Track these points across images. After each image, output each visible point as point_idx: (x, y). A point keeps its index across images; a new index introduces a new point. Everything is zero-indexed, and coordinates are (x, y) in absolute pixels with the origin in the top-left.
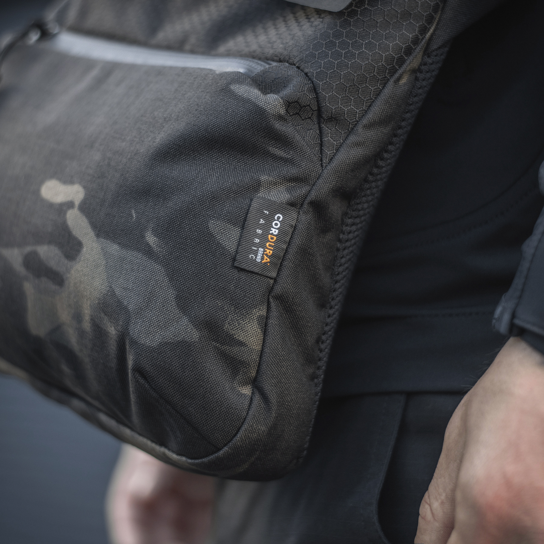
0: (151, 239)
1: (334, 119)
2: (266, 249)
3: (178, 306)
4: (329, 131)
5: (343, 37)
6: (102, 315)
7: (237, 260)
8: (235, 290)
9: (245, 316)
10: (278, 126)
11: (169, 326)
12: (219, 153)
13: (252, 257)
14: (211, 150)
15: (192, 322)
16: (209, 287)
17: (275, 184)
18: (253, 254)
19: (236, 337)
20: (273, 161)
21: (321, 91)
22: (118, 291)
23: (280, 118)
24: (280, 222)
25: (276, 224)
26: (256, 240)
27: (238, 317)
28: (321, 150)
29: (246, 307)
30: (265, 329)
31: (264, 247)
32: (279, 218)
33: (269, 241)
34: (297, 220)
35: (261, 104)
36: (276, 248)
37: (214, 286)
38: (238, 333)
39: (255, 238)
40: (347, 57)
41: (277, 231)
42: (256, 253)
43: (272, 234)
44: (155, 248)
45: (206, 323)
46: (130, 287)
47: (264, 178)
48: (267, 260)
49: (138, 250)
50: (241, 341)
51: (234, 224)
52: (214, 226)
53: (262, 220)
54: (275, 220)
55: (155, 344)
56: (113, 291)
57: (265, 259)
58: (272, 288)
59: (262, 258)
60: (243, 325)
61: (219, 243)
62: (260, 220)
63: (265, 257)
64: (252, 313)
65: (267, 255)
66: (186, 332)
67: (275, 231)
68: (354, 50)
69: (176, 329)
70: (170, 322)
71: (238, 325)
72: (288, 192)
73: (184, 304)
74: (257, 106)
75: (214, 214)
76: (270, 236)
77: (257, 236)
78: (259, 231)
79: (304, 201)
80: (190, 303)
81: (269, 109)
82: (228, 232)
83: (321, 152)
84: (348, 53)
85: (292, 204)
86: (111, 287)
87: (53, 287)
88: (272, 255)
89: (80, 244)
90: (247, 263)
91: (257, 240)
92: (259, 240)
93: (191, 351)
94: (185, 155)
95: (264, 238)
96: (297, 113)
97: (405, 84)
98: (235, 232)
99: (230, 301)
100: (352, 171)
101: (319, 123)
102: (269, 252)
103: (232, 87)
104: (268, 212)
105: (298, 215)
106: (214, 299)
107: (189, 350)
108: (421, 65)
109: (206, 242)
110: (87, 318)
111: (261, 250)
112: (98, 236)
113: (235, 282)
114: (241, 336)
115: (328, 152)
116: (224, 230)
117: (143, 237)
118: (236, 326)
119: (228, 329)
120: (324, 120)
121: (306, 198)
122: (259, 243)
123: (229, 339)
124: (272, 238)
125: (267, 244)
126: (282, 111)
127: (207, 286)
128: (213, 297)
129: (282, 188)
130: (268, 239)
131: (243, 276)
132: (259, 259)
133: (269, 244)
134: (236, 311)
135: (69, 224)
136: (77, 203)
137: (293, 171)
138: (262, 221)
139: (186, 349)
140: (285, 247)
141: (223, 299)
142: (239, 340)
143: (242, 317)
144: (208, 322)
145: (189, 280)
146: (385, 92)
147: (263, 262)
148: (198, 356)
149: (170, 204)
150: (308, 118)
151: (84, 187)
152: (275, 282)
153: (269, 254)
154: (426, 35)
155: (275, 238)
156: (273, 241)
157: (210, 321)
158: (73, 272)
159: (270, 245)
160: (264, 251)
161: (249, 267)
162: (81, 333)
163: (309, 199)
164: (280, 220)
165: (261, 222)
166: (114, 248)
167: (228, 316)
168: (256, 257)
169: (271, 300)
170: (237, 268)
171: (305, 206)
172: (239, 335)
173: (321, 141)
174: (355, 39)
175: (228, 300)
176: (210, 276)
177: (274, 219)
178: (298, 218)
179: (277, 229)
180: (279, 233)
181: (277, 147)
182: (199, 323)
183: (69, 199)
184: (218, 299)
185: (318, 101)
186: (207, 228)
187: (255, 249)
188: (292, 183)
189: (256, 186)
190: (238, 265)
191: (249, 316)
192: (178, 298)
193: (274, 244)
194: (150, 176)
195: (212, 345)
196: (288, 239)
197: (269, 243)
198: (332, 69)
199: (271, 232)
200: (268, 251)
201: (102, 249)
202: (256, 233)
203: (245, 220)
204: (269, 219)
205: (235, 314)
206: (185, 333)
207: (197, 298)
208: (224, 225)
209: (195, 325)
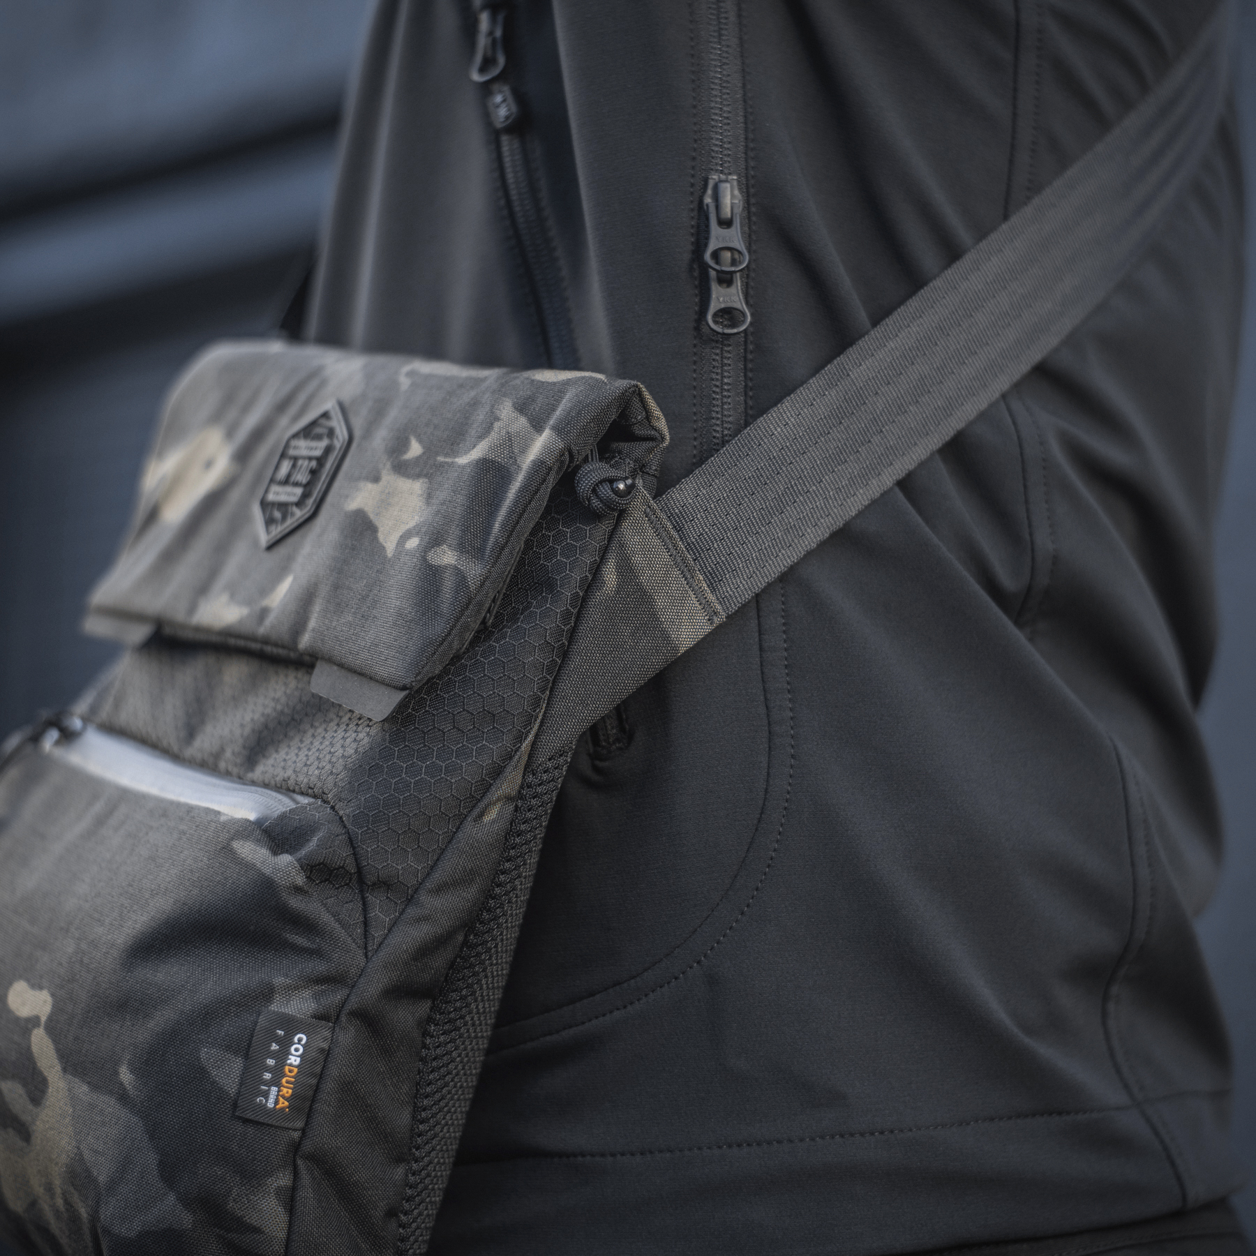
0: (126, 1076)
1: (385, 884)
2: (282, 1088)
3: (162, 1177)
4: (377, 902)
5: (394, 758)
6: (72, 1189)
7: (239, 1107)
8: (240, 1150)
9: (256, 1188)
10: (295, 903)
11: (151, 1207)
12: (220, 944)
13: (260, 1100)
14: (210, 940)
15: (181, 1201)
16: (203, 1147)
17: (297, 988)
18: (262, 1097)
19: (246, 1220)
20: (294, 953)
21: (359, 844)
22: (87, 1155)
23: (298, 890)
24: (302, 1045)
25: (297, 1050)
26: (266, 1075)
27: (247, 1191)
28: (366, 931)
29: (256, 1175)
30: (291, 1206)
31: (279, 1085)
32: (300, 1040)
33: (285, 1075)
34: (332, 1040)
35: (267, 871)
36: (297, 1085)
37: (209, 1146)
38: (249, 1214)
39: (265, 1071)
40: (398, 789)
41: (298, 1059)
42: (266, 1095)
43: (291, 1065)
44: (131, 1091)
45: (201, 1201)
46: (100, 1149)
47: (279, 980)
48: (283, 1104)
49: (111, 1093)
50: (255, 1226)
51: (236, 1053)
52: (207, 1055)
53: (274, 1045)
54: (296, 1044)
55: (132, 1234)
56: (81, 1155)
57: (281, 1102)
58: (300, 1144)
59: (276, 1102)
60: (254, 1202)
61: (214, 1082)
62: (271, 1046)
63: (281, 1099)
64: (267, 1184)
65: (283, 1097)
66: (174, 1215)
67: (294, 1060)
68: (409, 777)
69: (161, 1210)
70: (152, 1202)
71: (248, 1202)
72: (316, 999)
73: (169, 1174)
74: (263, 874)
75: (208, 1038)
76: (287, 1068)
77: (268, 1069)
78: (271, 1062)
79: (340, 1011)
80: (178, 1171)
81: (278, 878)
82: (228, 1065)
83: (365, 935)
84: (401, 783)
85: (321, 1017)
86: (78, 1148)
87: (21, 1144)
88: (292, 1095)
89: (44, 1081)
90: (253, 1111)
91: (268, 1074)
92: (270, 1075)
93: (183, 1242)
94: (175, 949)
95: (278, 1072)
96: (326, 880)
97: (494, 821)
98: (237, 1064)
99: (234, 1168)
100: (415, 959)
101: (362, 891)
102: (287, 1092)
103: (236, 845)
104: (283, 1033)
105: (333, 1033)
106: (210, 1166)
107: (179, 1241)
108: (522, 787)
109: (198, 1080)
110: (58, 1191)
111: (274, 1089)
112: (65, 1070)
113: (239, 1139)
114: (253, 1219)
115: (377, 934)
116: (221, 1062)
117: (117, 1073)
118: (245, 1204)
119: (234, 1209)
120: (369, 886)
121: (342, 1007)
122: (271, 1079)
123: (237, 1223)
124: (290, 1071)
125: (284, 1080)
126: (300, 880)
127: (200, 1146)
128: (209, 1162)
129: (307, 993)
130: (284, 1072)
131: (251, 1130)
132: (270, 1104)
133: (287, 1080)
134: (243, 1181)
135: (34, 1051)
136: (43, 1019)
137: (321, 967)
138: (274, 1047)
139: (175, 1240)
140: (314, 1081)
141: (223, 1164)
142: (251, 1225)
143: (253, 1190)
144: (204, 1199)
145: (175, 1137)
146: (458, 838)
147: (277, 1107)
148: (193, 1251)
149: (151, 1024)
150: (346, 885)
151: (53, 995)
152: (303, 1134)
153: (286, 1095)
154: (522, 745)
155: (296, 1070)
156: (293, 1074)
157: (206, 1197)
158: (38, 1123)
159: (287, 1082)
160: (279, 1091)
161: (257, 1116)
162: (57, 1213)
163: (348, 1008)
164: (303, 1042)
165: (272, 1048)
166: (83, 1089)
167: (233, 1189)
168: (267, 1101)
169: (299, 1162)
170: (240, 1118)
171: (343, 1019)
172: (251, 1217)
173: (365, 918)
174: (412, 760)
175: (230, 1166)
176: (204, 1130)
177: (293, 1041)
178: (332, 1036)
179: (298, 1056)
180: (301, 1061)
181: (298, 934)
182: (191, 1201)
183: (35, 1013)
184: (217, 1165)
185: (356, 860)
186: (198, 1059)
187: (264, 1089)
188: (322, 986)
189: (267, 993)
190: (241, 1113)
191: (262, 1188)
192: (162, 1165)
193: (293, 1080)
194: (128, 981)
195: (213, 1233)
196: (318, 1069)
197: (287, 1078)
198: (375, 809)
199: (289, 1062)
200: (285, 1090)
201: (69, 1090)
202: (266, 1064)
203: (249, 1045)
204: (286, 1044)
205: (242, 1186)
206: (172, 1217)
207: (187, 1164)
208: (221, 1054)
209: (186, 1205)
